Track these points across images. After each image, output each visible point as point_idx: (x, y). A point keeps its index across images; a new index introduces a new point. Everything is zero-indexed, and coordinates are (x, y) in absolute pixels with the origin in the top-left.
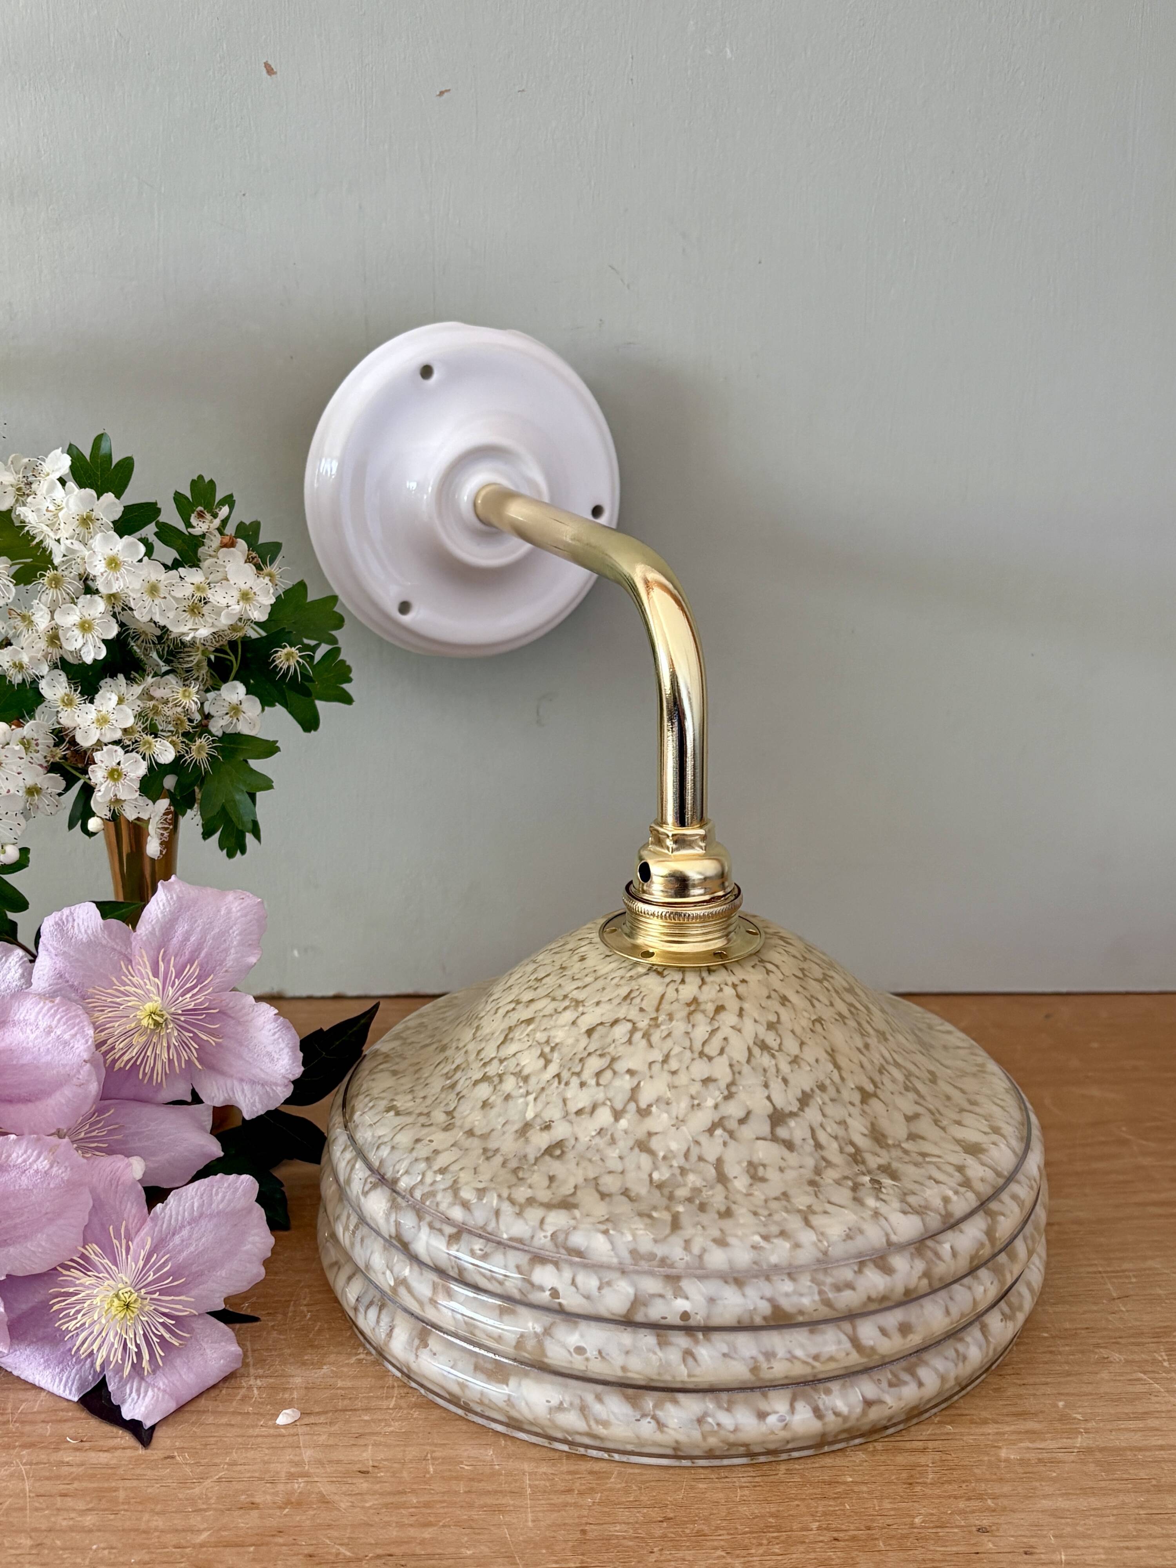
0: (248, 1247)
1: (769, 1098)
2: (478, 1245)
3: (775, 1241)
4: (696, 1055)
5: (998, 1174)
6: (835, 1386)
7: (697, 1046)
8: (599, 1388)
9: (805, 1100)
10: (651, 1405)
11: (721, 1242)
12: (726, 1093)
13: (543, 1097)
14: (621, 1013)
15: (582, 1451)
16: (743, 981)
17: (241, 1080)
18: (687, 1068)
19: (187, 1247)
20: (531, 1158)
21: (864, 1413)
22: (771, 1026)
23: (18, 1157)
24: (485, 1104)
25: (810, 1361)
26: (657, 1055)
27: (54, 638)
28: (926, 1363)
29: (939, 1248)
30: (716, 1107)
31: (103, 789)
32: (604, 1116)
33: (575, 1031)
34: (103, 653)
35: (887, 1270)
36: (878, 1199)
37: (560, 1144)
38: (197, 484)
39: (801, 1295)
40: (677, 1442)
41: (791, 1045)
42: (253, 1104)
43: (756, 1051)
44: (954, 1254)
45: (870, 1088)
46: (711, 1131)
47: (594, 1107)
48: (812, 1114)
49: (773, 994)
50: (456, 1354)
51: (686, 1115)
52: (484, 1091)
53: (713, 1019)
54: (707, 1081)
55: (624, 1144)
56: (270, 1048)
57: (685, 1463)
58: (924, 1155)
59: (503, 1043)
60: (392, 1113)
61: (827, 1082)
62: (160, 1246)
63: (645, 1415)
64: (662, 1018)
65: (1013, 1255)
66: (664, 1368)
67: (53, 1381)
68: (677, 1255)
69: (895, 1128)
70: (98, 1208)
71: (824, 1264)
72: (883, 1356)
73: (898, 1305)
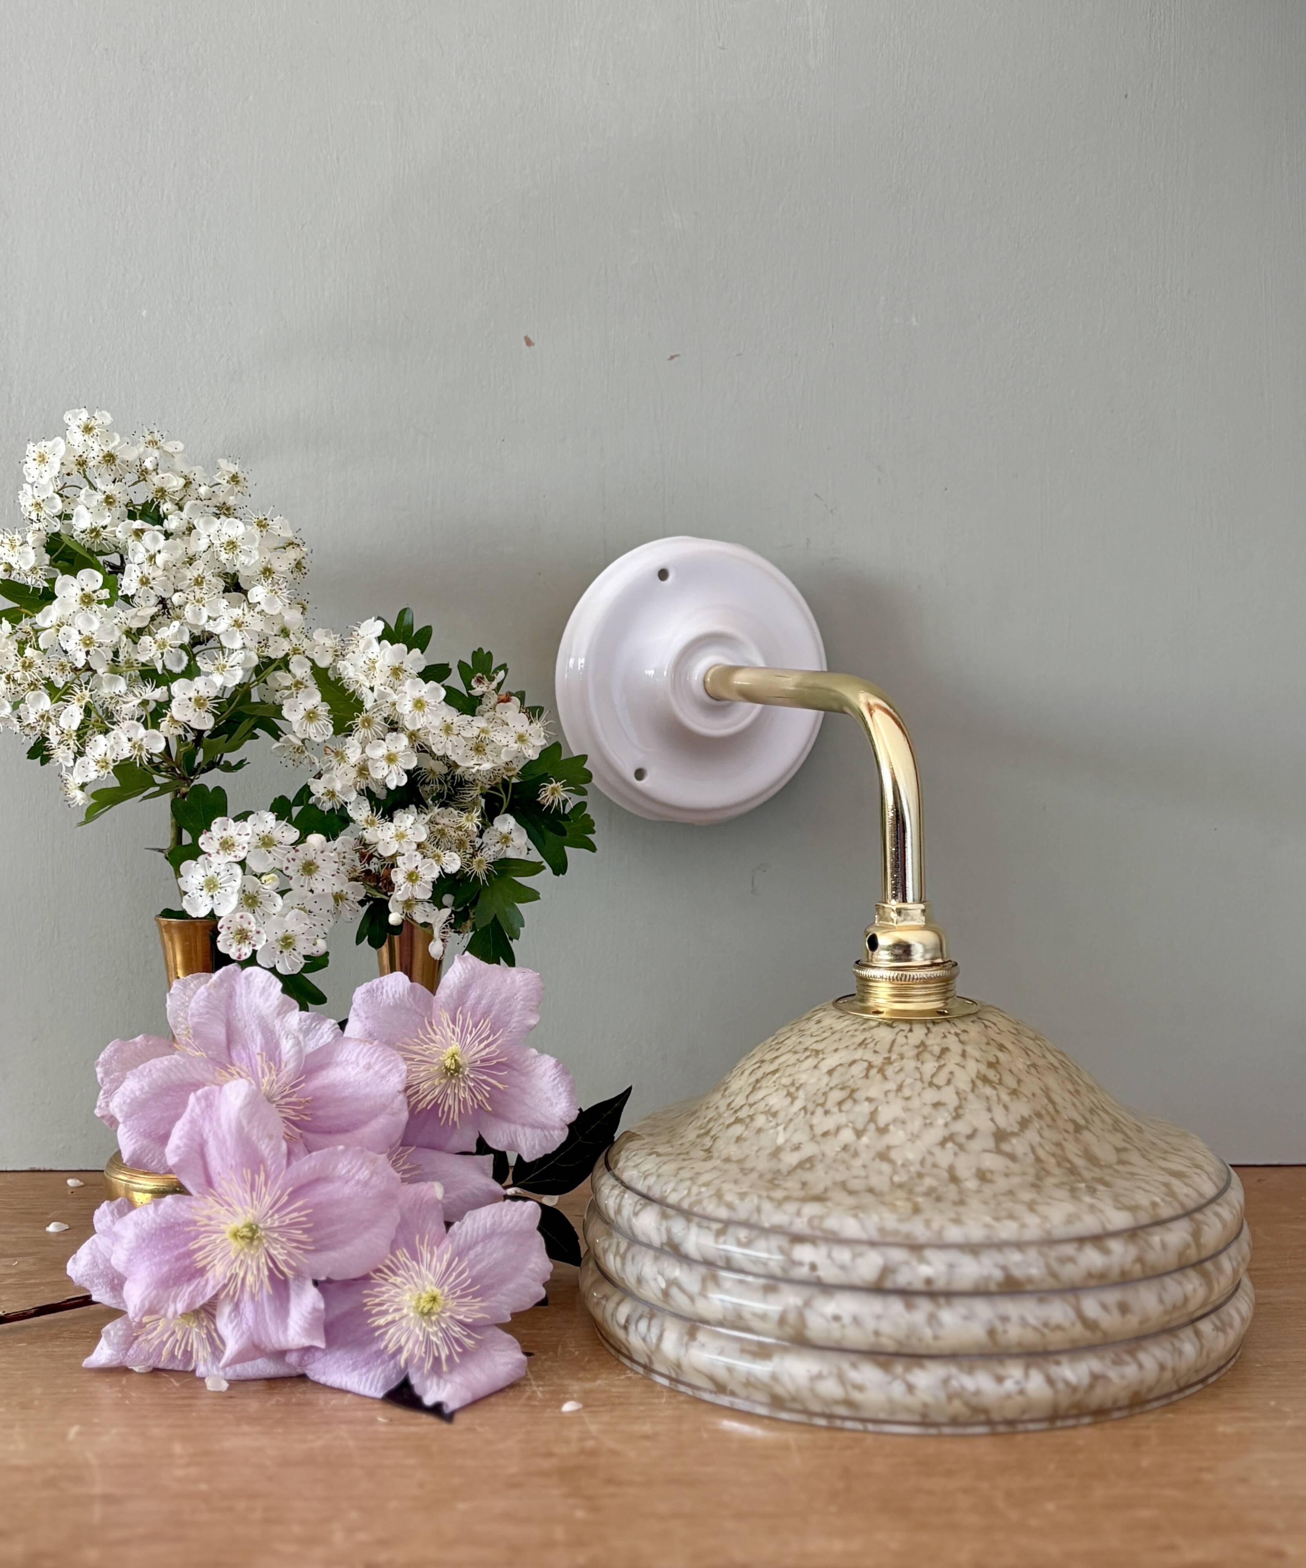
0: (531, 1266)
1: (992, 1120)
2: (743, 1234)
3: (1005, 1221)
4: (926, 1085)
5: (1201, 1195)
6: (1064, 1359)
7: (927, 1078)
8: (853, 1358)
9: (1024, 1123)
10: (901, 1370)
11: (957, 1221)
12: (954, 1114)
13: (792, 1126)
14: (858, 1054)
15: (838, 1423)
16: (964, 1031)
17: (523, 1125)
18: (919, 1095)
19: (480, 1261)
20: (785, 1171)
21: (1091, 1387)
22: (990, 1065)
23: (342, 1169)
24: (739, 1139)
25: (1040, 1327)
26: (892, 1086)
27: (363, 770)
28: (1146, 1350)
29: (1149, 1238)
30: (946, 1125)
31: (402, 888)
32: (847, 1136)
33: (816, 1073)
34: (404, 781)
35: (1106, 1251)
36: (1093, 1197)
37: (810, 1160)
38: (477, 655)
39: (1030, 1265)
40: (926, 1405)
41: (1010, 1081)
42: (533, 1147)
43: (979, 1083)
44: (1164, 1246)
45: (1082, 1122)
46: (943, 1144)
47: (838, 1129)
48: (1031, 1135)
49: (992, 1042)
50: (722, 1343)
51: (920, 1132)
52: (738, 1129)
53: (939, 1057)
54: (937, 1105)
55: (865, 1156)
56: (550, 1094)
57: (933, 1431)
58: (1133, 1174)
59: (751, 1092)
60: (654, 1156)
61: (1043, 1112)
62: (460, 1253)
63: (895, 1378)
64: (894, 1057)
65: (1219, 1269)
66: (912, 1331)
67: (360, 1380)
68: (918, 1229)
69: (1105, 1154)
70: (403, 1226)
71: (1049, 1242)
72: (1105, 1334)
73: (1117, 1284)
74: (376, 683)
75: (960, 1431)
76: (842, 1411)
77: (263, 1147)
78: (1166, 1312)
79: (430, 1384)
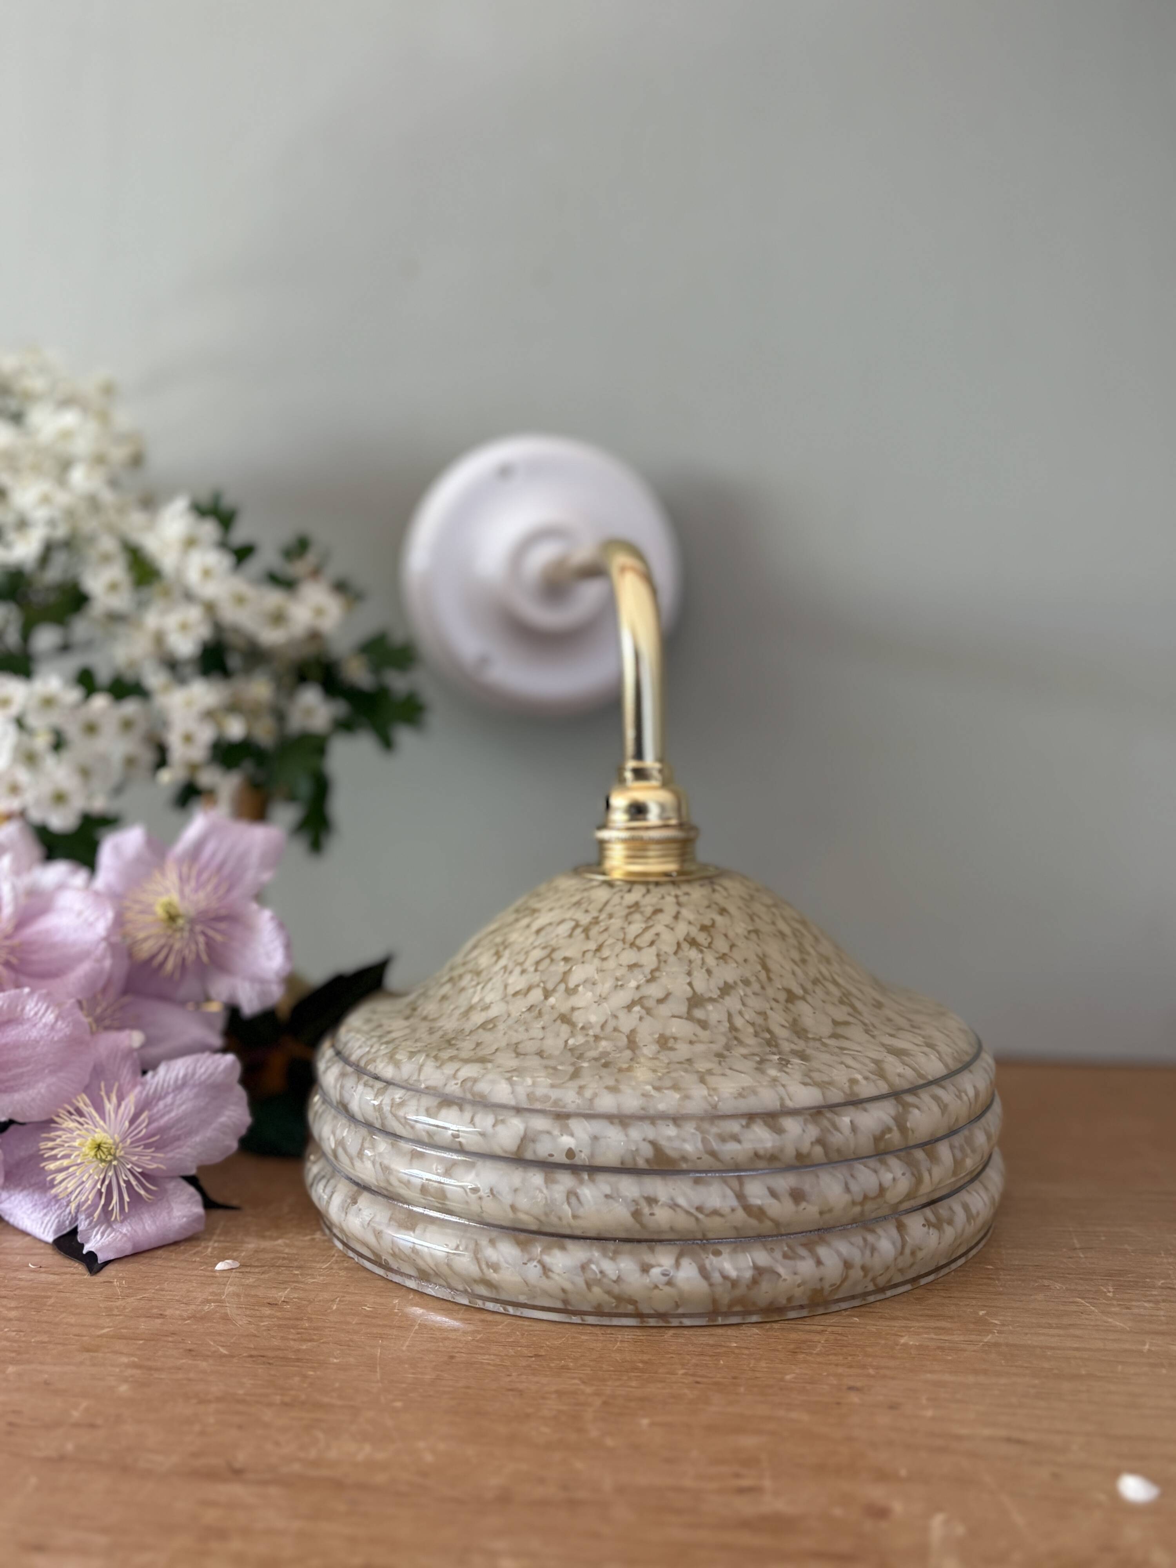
0: (226, 1118)
1: (690, 984)
2: (398, 1095)
3: (666, 1091)
4: (627, 946)
5: (920, 1075)
6: (726, 1250)
7: (630, 937)
8: (494, 1233)
9: (726, 989)
10: (539, 1249)
11: (613, 1089)
12: (649, 977)
13: (489, 985)
14: (569, 914)
15: (480, 1303)
16: (686, 894)
17: (242, 977)
18: (617, 956)
19: (169, 1112)
20: (467, 1031)
21: (755, 1281)
22: (703, 928)
23: (29, 1011)
24: (443, 998)
25: (693, 1211)
26: (592, 946)
28: (828, 1244)
29: (836, 1119)
30: (638, 988)
31: (178, 750)
32: (536, 995)
33: (527, 932)
34: (197, 651)
35: (779, 1131)
36: (781, 1070)
37: (493, 1020)
39: (684, 1140)
40: (564, 1291)
41: (722, 945)
42: (253, 1001)
43: (685, 946)
44: (854, 1128)
45: (799, 992)
46: (629, 1007)
47: (529, 989)
48: (732, 1002)
49: (713, 906)
51: (609, 994)
52: (446, 989)
53: (649, 918)
54: (632, 967)
55: (548, 1017)
56: (268, 948)
57: (574, 1319)
58: (843, 1049)
61: (753, 979)
63: (531, 1260)
64: (603, 916)
65: (933, 1157)
66: (550, 1207)
67: (37, 1224)
68: (570, 1098)
69: (818, 1026)
70: (98, 1072)
71: (714, 1116)
72: (777, 1224)
73: (789, 1168)
75: (606, 1321)
76: (483, 1291)
78: (854, 1203)
79: (94, 1233)
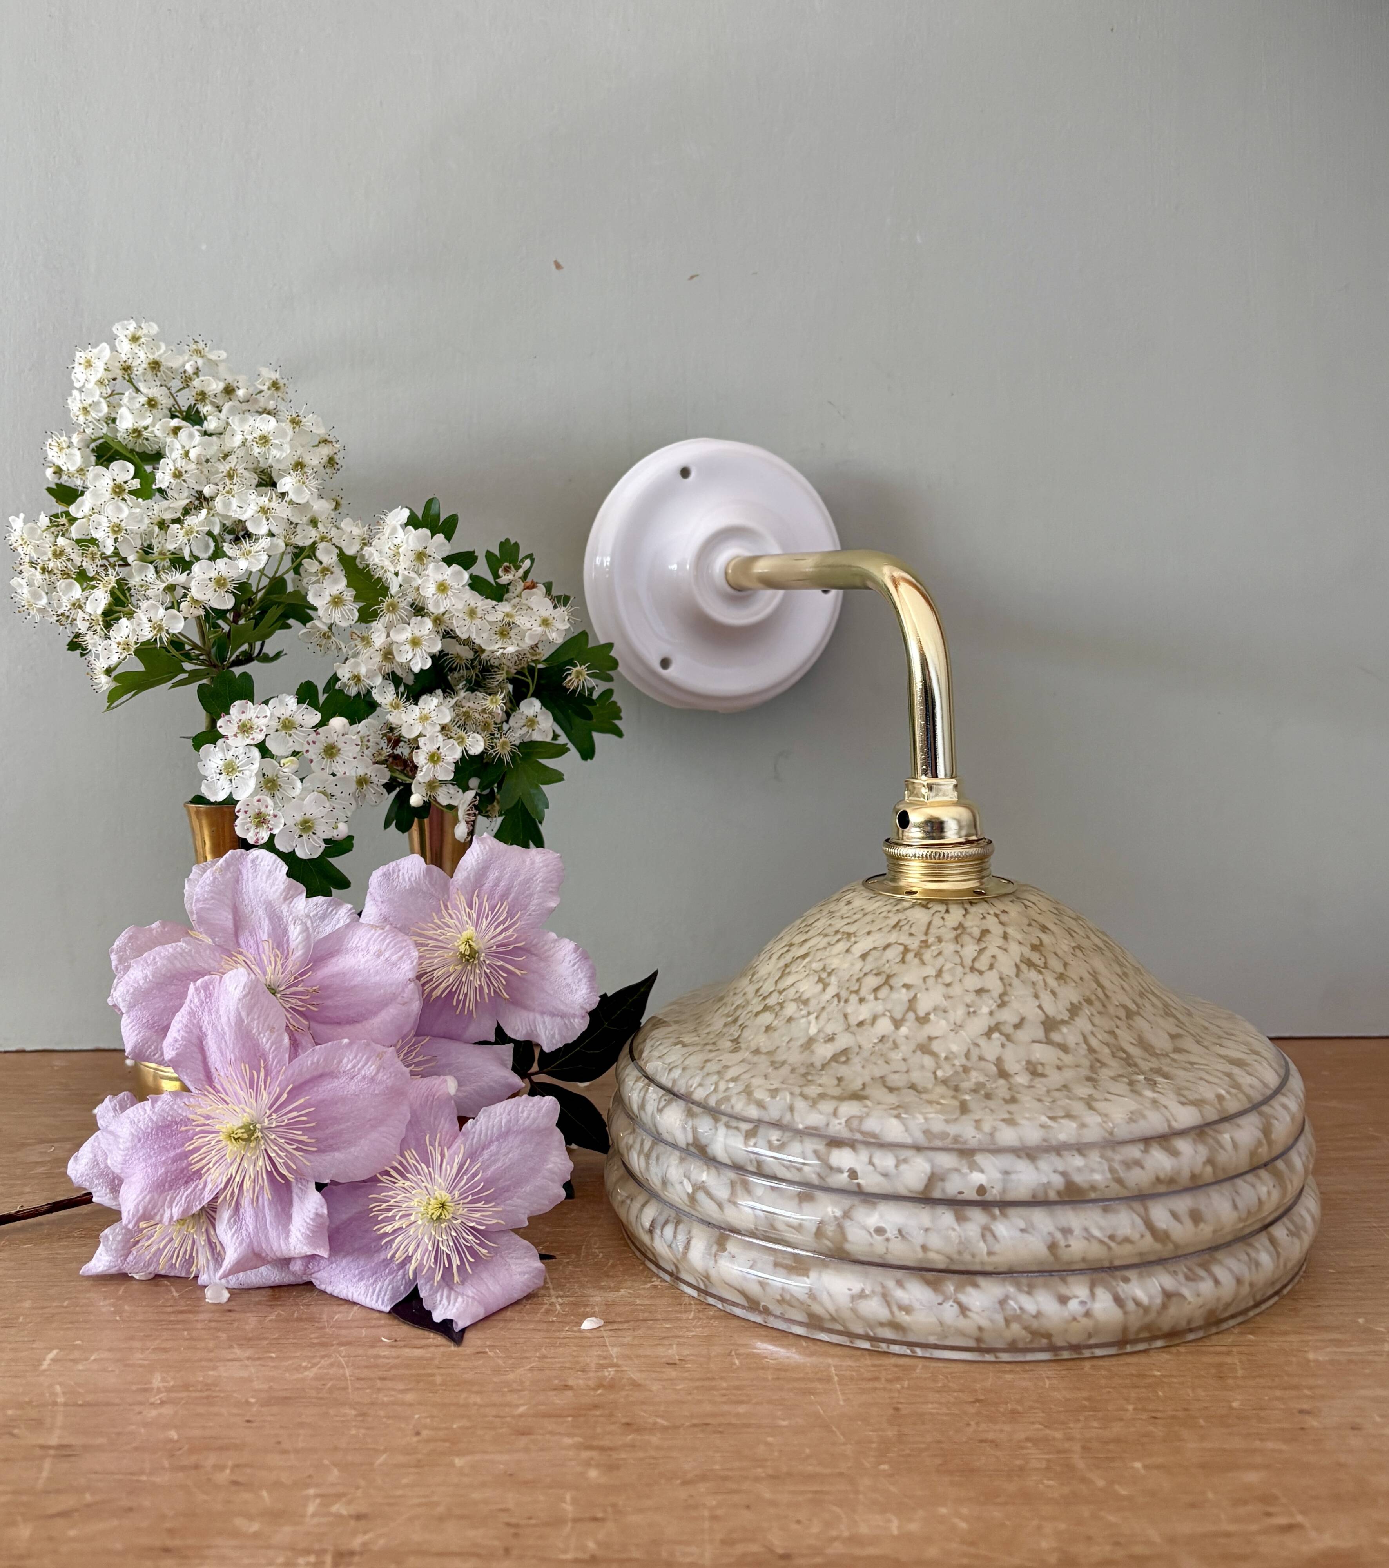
0: (550, 1166)
1: (1040, 1007)
2: (775, 1136)
3: (1062, 1121)
4: (967, 970)
5: (1266, 1085)
6: (1132, 1274)
7: (968, 962)
8: (899, 1274)
9: (1074, 1010)
10: (952, 1288)
11: (1010, 1122)
12: (999, 1002)
13: (824, 1015)
14: (893, 937)
15: (884, 1347)
16: (1004, 912)
17: (543, 1013)
18: (960, 980)
19: (495, 1161)
20: (818, 1065)
21: (1164, 1306)
22: (1034, 948)
23: (347, 1064)
24: (768, 1028)
25: (1106, 1240)
26: (931, 971)
27: (388, 654)
28: (1220, 1262)
29: (1218, 1136)
30: (991, 1013)
31: (424, 769)
32: (884, 1026)
33: (849, 957)
34: (428, 664)
35: (1174, 1153)
36: (1155, 1092)
37: (845, 1051)
38: (504, 545)
39: (1093, 1171)
40: (980, 1329)
41: (1055, 964)
42: (553, 1036)
43: (1024, 967)
44: (1234, 1145)
45: (1133, 1007)
46: (988, 1034)
47: (875, 1019)
48: (1082, 1023)
49: (1033, 923)
50: (754, 1254)
51: (963, 1021)
52: (767, 1018)
53: (979, 940)
54: (980, 992)
55: (905, 1049)
56: (569, 980)
57: (988, 1357)
58: (1192, 1064)
59: (780, 978)
60: (680, 1046)
61: (1093, 997)
62: (472, 1155)
63: (946, 1299)
64: (931, 940)
65: (1290, 1165)
66: (964, 1244)
67: (366, 1292)
68: (967, 1132)
69: (1161, 1042)
70: (414, 1123)
71: (1112, 1143)
72: (1177, 1246)
73: (1186, 1190)
74: (400, 568)
75: (1018, 1357)
76: (887, 1333)
77: (264, 1040)
78: (1240, 1220)
79: (439, 1298)
